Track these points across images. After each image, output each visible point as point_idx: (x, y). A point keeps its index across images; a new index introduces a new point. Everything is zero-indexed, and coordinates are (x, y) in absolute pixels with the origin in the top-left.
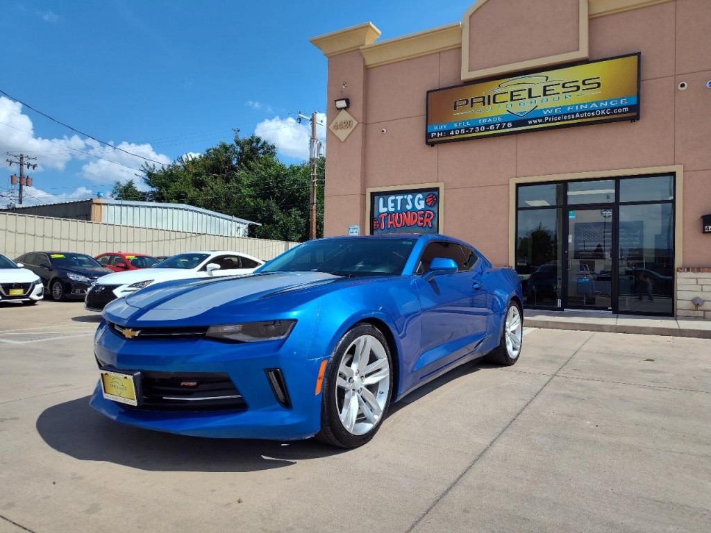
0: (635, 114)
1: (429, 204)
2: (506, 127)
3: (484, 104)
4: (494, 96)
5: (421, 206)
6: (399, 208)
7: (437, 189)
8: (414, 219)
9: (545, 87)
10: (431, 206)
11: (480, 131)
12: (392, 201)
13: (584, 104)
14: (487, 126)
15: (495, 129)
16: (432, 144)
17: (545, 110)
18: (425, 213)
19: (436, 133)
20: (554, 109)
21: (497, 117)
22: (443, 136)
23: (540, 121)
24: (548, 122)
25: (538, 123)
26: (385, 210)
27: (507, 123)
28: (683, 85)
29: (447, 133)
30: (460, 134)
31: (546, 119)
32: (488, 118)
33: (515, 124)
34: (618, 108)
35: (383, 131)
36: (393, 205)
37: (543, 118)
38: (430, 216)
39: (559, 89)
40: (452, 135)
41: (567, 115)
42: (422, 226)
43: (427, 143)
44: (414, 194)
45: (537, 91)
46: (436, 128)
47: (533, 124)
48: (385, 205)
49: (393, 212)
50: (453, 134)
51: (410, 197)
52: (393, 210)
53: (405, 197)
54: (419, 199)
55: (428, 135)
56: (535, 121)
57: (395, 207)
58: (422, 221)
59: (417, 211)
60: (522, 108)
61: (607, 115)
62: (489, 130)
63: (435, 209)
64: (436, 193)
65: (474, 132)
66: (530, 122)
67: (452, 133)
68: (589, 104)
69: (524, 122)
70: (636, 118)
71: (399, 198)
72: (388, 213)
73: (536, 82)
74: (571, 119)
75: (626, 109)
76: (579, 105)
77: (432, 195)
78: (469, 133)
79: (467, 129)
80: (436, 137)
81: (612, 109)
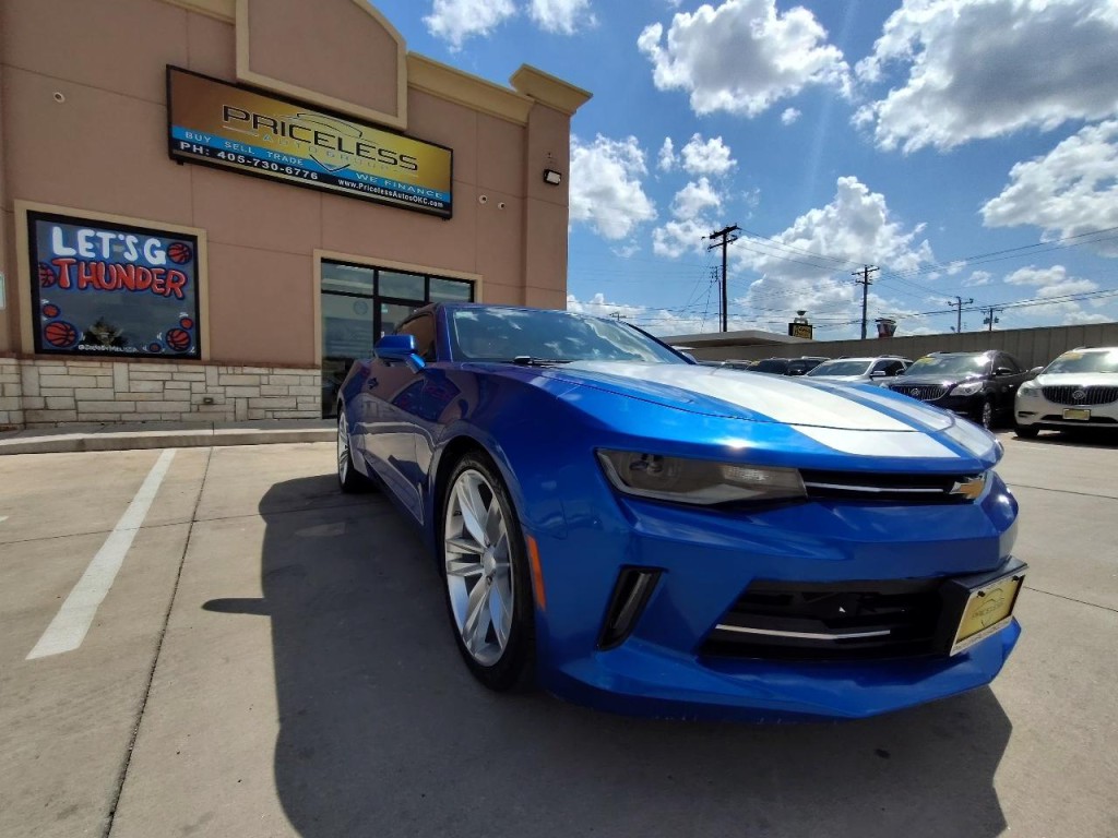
0: (447, 212)
1: (176, 259)
2: (309, 177)
3: (276, 132)
4: (291, 127)
5: (160, 259)
6: (106, 254)
7: (193, 239)
8: (144, 279)
9: (358, 145)
10: (178, 263)
11: (270, 169)
12: (88, 239)
13: (403, 184)
14: (282, 165)
15: (293, 174)
16: (180, 160)
17: (360, 174)
18: (166, 273)
19: (192, 144)
20: (369, 176)
21: (297, 158)
22: (204, 154)
23: (353, 185)
24: (362, 190)
25: (350, 187)
26: (71, 252)
27: (311, 172)
28: (484, 199)
29: (213, 152)
30: (236, 161)
31: (361, 185)
32: (282, 155)
33: (323, 177)
34: (434, 201)
35: (58, 97)
36: (90, 246)
37: (357, 183)
38: (179, 279)
39: (374, 153)
40: (220, 158)
41: (384, 189)
42: (162, 294)
43: (172, 157)
44: (142, 237)
45: (349, 145)
46: (188, 135)
47: (344, 186)
48: (69, 241)
49: (92, 260)
50: (224, 157)
51: (131, 239)
52: (92, 255)
53: (121, 237)
54: (153, 248)
55: (173, 143)
56: (347, 184)
57: (96, 250)
58: (160, 286)
59: (150, 267)
60: (331, 160)
61: (423, 204)
62: (284, 172)
63: (189, 269)
64: (190, 244)
65: (260, 166)
66: (341, 182)
67: (222, 155)
68: (408, 186)
69: (333, 180)
70: (447, 217)
71: (106, 236)
72: (78, 259)
73: (350, 133)
74: (388, 196)
75: (441, 205)
76: (397, 183)
77: (183, 248)
78: (252, 165)
79: (248, 157)
80: (190, 150)
81: (429, 200)
